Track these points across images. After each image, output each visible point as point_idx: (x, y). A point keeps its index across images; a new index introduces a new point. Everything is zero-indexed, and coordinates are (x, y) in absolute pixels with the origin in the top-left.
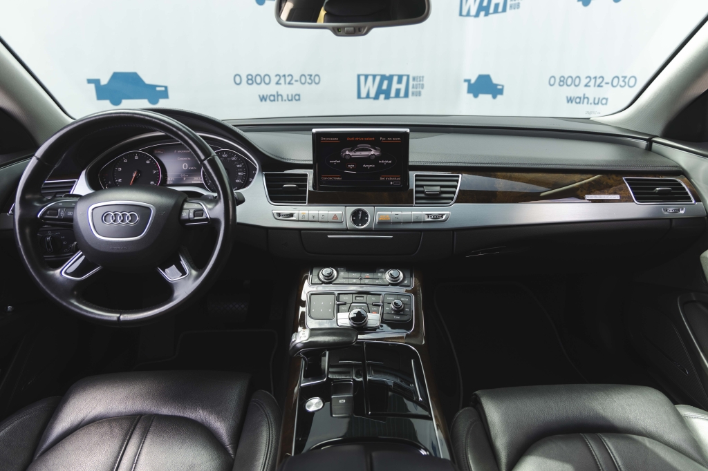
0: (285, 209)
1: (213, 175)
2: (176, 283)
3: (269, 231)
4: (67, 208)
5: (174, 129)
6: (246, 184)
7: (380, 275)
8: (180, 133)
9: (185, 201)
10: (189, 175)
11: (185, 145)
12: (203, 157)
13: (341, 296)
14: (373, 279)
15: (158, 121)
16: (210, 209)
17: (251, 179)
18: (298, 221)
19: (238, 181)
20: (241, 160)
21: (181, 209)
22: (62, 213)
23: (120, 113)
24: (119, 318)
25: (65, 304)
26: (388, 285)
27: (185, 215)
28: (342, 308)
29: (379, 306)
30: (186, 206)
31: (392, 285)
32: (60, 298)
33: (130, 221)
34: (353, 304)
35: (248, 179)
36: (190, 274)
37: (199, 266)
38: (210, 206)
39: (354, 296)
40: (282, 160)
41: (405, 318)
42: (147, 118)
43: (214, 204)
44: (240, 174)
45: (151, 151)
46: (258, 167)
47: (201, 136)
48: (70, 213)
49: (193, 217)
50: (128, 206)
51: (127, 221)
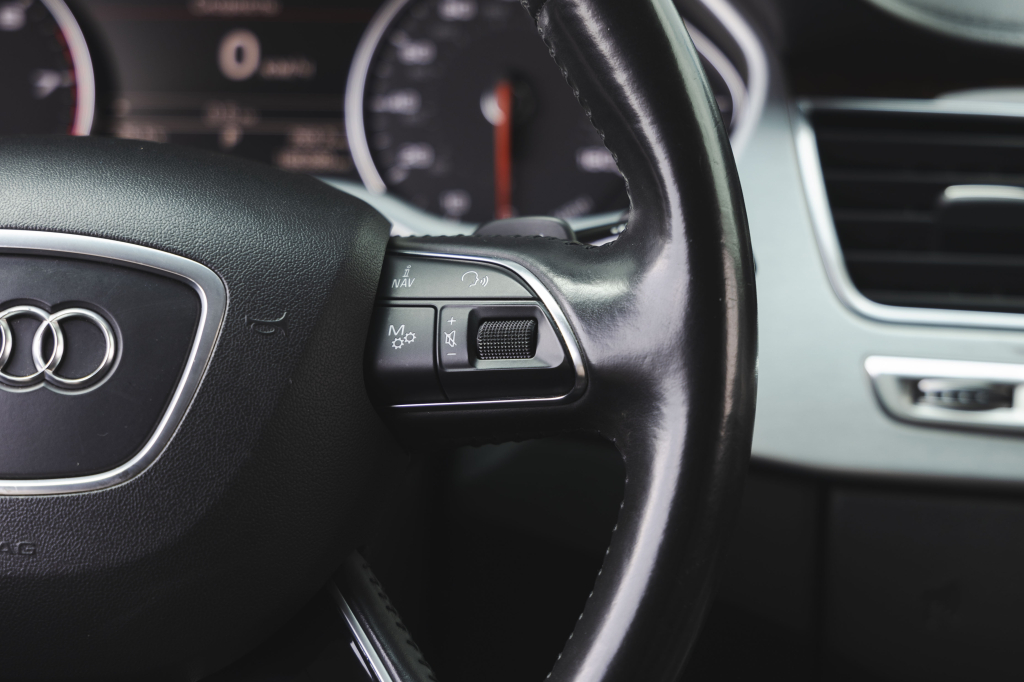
21: (377, 302)
30: (410, 283)
33: (59, 370)
49: (464, 357)
50: (48, 268)
51: (41, 367)
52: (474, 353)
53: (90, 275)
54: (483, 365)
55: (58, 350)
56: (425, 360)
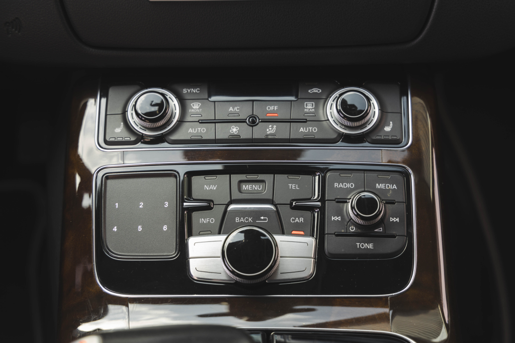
7: (309, 106)
13: (195, 179)
14: (290, 121)
26: (333, 141)
28: (202, 219)
29: (311, 209)
31: (347, 139)
34: (232, 207)
39: (236, 178)
41: (390, 246)
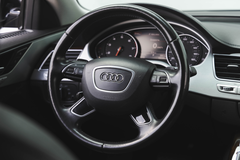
0: (227, 83)
1: (176, 53)
2: (142, 127)
3: (213, 100)
4: (79, 68)
5: (153, 19)
6: (199, 62)
8: (157, 22)
9: (155, 70)
10: (157, 53)
11: (160, 30)
12: (170, 39)
15: (144, 13)
16: (171, 77)
17: (203, 59)
18: (237, 94)
19: (193, 60)
20: (197, 43)
21: (152, 75)
22: (76, 71)
23: (120, 7)
24: (102, 146)
25: (71, 131)
27: (154, 80)
30: (155, 73)
32: (69, 127)
33: (118, 80)
35: (201, 59)
36: (153, 121)
37: (159, 117)
38: (171, 75)
40: (229, 45)
42: (137, 10)
43: (174, 73)
44: (195, 54)
45: (132, 33)
46: (209, 50)
47: (171, 24)
48: (81, 72)
49: (159, 81)
50: (117, 70)
51: (116, 80)
52: (160, 81)
53: (122, 71)
54: (161, 82)
55: (118, 78)
56: (155, 81)
